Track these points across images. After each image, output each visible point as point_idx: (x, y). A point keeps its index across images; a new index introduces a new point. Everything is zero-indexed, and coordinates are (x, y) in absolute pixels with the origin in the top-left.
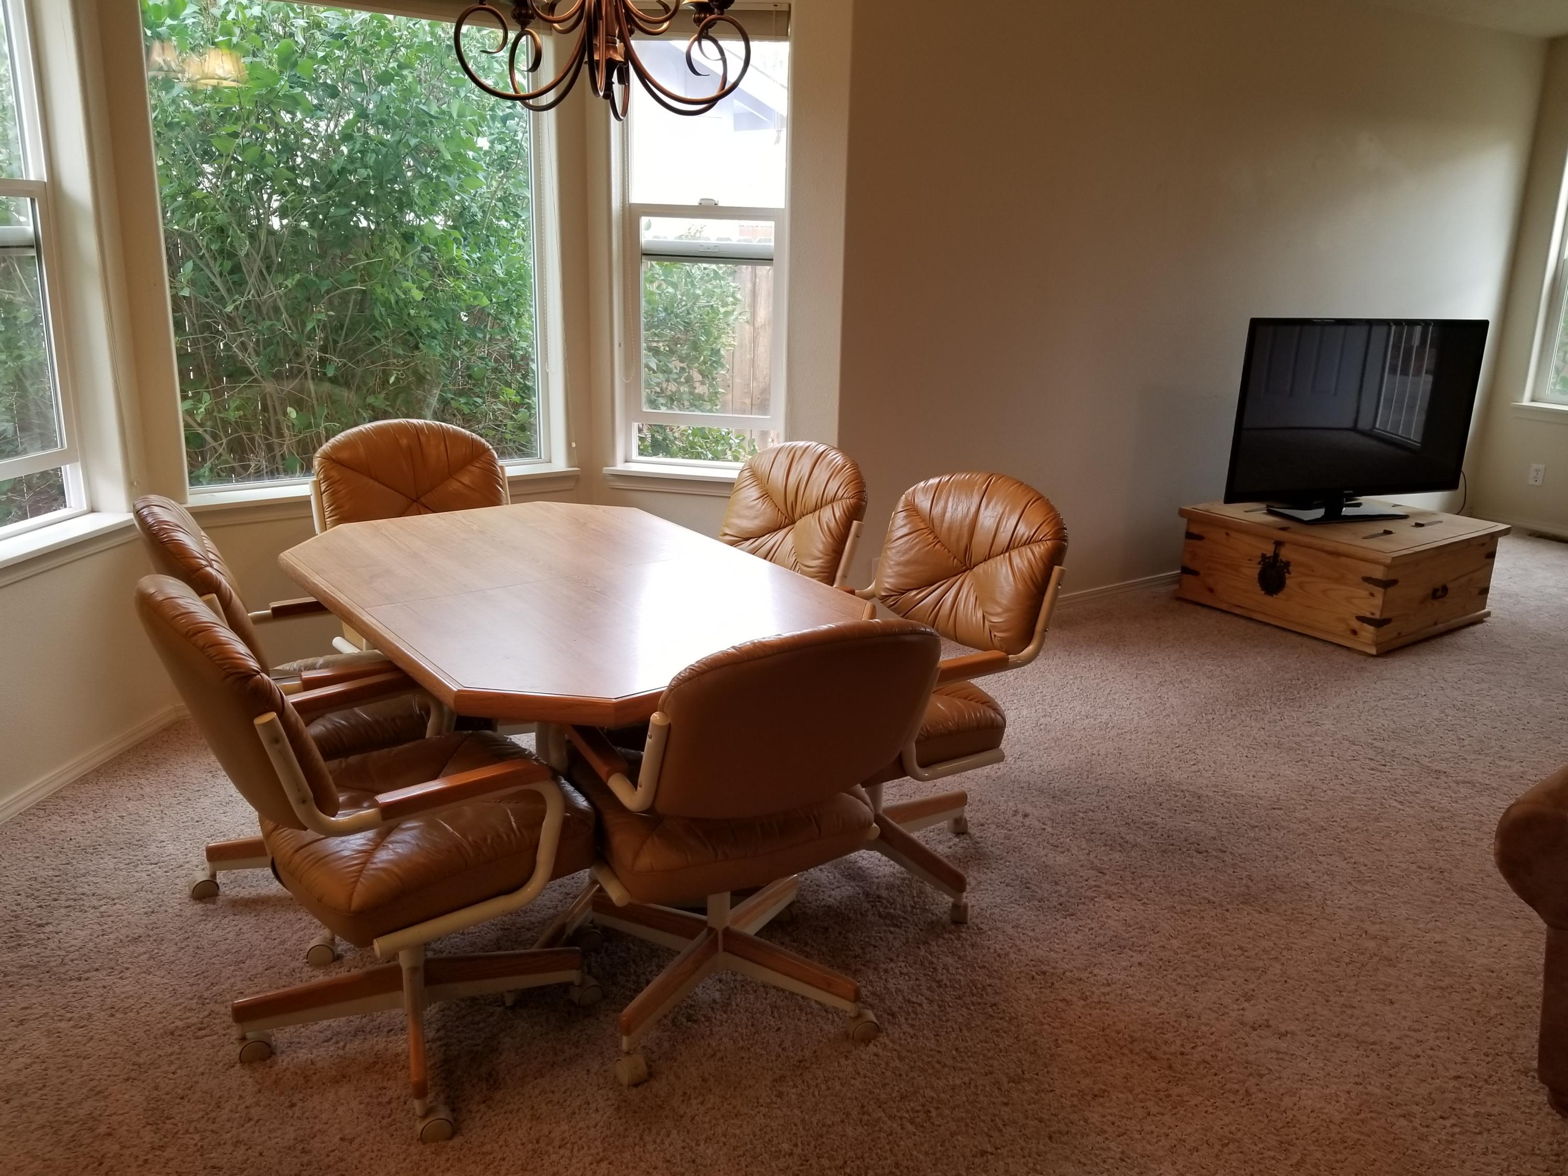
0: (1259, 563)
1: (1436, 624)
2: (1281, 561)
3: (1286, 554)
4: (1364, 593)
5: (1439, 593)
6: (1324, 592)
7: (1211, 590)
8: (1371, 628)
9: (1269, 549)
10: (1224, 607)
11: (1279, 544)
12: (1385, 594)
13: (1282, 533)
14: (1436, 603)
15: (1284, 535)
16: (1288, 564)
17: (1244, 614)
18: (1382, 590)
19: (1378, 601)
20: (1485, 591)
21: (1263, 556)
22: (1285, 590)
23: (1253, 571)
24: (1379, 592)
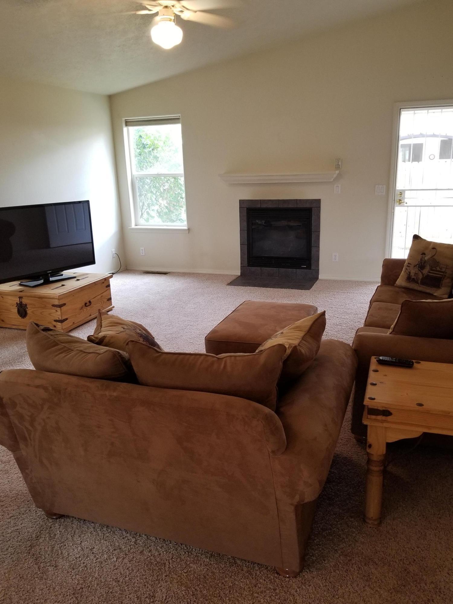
0: (16, 307)
1: (90, 316)
2: (24, 304)
3: (24, 301)
4: (54, 311)
5: (88, 304)
6: (41, 313)
7: (3, 321)
8: (60, 324)
9: (18, 300)
10: (9, 326)
11: (20, 298)
12: (61, 310)
13: (21, 293)
14: (88, 308)
15: (21, 294)
16: (26, 305)
17: (17, 328)
18: (59, 308)
19: (59, 313)
20: (110, 299)
21: (17, 303)
22: (28, 315)
23: (15, 310)
24: (58, 309)
